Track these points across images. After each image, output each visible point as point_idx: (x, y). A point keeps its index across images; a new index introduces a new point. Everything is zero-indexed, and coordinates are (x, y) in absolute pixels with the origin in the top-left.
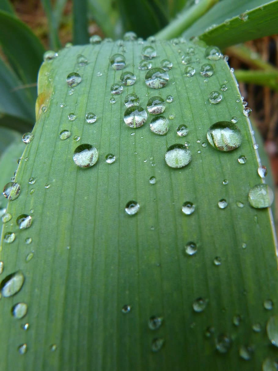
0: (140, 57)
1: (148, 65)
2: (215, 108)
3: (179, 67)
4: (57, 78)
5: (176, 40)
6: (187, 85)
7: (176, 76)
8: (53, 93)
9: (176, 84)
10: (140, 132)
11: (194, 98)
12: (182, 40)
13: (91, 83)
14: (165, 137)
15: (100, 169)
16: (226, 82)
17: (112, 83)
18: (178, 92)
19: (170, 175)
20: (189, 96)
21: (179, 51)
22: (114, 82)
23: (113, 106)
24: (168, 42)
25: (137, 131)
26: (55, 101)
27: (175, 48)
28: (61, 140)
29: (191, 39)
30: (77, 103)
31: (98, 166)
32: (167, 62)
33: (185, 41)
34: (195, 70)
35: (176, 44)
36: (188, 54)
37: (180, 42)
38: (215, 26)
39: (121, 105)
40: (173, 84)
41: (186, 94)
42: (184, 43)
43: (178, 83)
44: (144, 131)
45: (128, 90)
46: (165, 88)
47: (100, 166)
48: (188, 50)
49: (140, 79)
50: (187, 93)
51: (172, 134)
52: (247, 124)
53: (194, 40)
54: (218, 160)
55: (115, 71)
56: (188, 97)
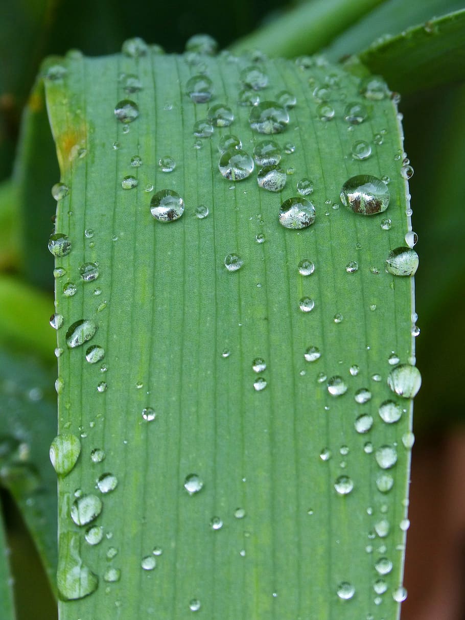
0: (237, 85)
1: (252, 100)
2: (359, 165)
3: (308, 106)
4: (90, 110)
5: (306, 61)
6: (319, 133)
7: (302, 120)
8: (92, 131)
9: (301, 129)
10: (241, 187)
11: (327, 150)
12: (321, 60)
13: (156, 119)
14: (279, 194)
15: (187, 223)
16: (383, 132)
17: (193, 122)
18: (303, 141)
19: (285, 236)
20: (320, 147)
21: (311, 80)
22: (196, 120)
23: (199, 152)
24: (291, 63)
25: (237, 185)
26: (97, 141)
27: (304, 75)
28: (123, 189)
29: (343, 60)
30: (138, 144)
31: (183, 221)
32: (286, 96)
33: (326, 63)
34: (335, 111)
35: (307, 67)
36: (326, 86)
37: (314, 65)
38: (388, 37)
39: (211, 151)
40: (296, 129)
41: (315, 146)
42: (323, 67)
43: (303, 128)
44: (249, 185)
45: (220, 133)
46: (282, 134)
47: (188, 220)
48: (327, 78)
49: (239, 118)
50: (317, 143)
51: (289, 192)
52: (403, 187)
53: (348, 63)
54: (352, 224)
55: (195, 105)
56: (319, 149)
